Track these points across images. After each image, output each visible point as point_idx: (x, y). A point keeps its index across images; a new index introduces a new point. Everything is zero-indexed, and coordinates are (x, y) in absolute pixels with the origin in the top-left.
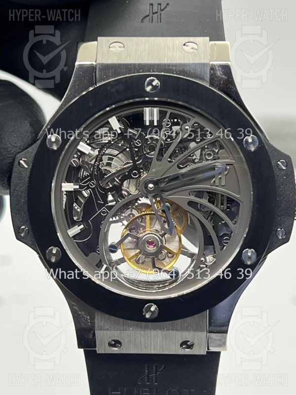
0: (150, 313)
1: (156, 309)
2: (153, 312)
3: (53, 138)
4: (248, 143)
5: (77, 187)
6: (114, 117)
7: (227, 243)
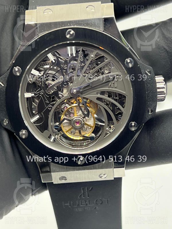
2: (82, 161)
3: (16, 69)
4: (128, 63)
5: (33, 95)
6: (50, 53)
7: (120, 119)
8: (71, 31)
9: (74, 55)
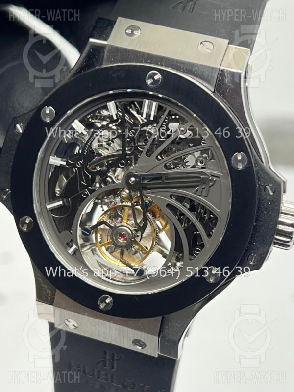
0: (105, 304)
1: (111, 302)
2: (108, 304)
3: (48, 110)
4: (237, 161)
5: (64, 163)
6: (113, 102)
7: (197, 254)
8: (156, 74)
9: (152, 118)
